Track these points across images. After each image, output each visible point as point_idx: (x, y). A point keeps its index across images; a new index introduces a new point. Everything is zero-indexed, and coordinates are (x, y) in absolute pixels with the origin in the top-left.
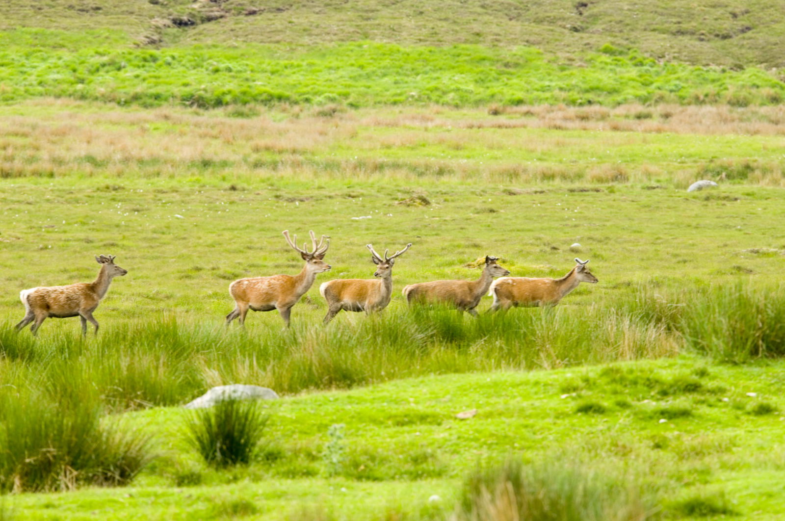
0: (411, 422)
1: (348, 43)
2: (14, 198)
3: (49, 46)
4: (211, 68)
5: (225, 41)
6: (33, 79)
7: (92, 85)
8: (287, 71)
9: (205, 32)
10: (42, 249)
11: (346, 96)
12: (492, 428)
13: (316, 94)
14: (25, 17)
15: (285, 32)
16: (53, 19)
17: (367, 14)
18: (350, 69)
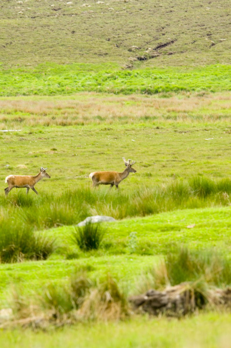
0: (168, 230)
1: (211, 65)
2: (66, 135)
3: (86, 70)
4: (153, 77)
5: (159, 66)
6: (80, 84)
7: (104, 86)
8: (185, 78)
9: (151, 62)
10: (73, 156)
11: (210, 87)
12: (201, 232)
13: (197, 87)
14: (76, 58)
15: (184, 61)
16: (88, 59)
17: (219, 53)
18: (212, 76)
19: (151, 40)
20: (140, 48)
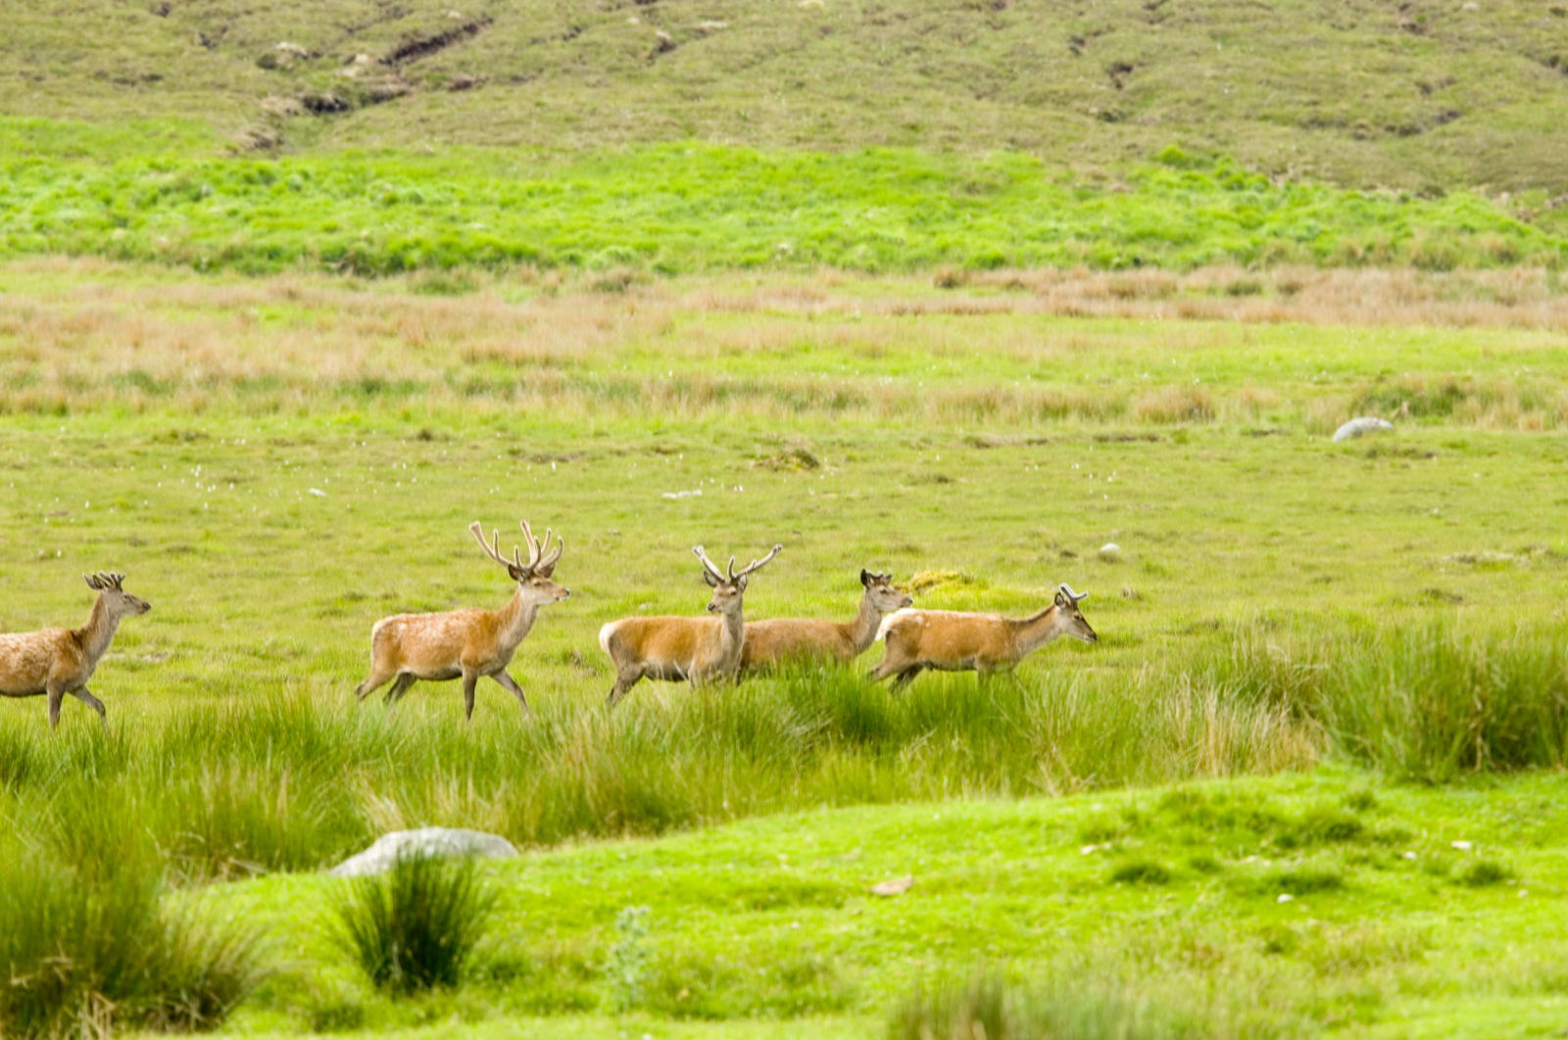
0: (782, 903)
1: (655, 145)
3: (57, 152)
4: (380, 196)
5: (407, 141)
6: (25, 219)
7: (143, 232)
8: (533, 202)
9: (368, 124)
10: (43, 558)
11: (651, 251)
12: (944, 914)
13: (591, 247)
14: (9, 95)
15: (529, 124)
16: (65, 99)
17: (692, 88)
18: (659, 196)
19: (369, 19)
20: (316, 55)
